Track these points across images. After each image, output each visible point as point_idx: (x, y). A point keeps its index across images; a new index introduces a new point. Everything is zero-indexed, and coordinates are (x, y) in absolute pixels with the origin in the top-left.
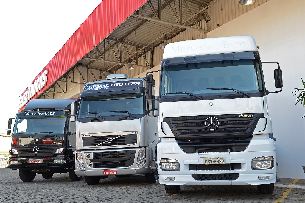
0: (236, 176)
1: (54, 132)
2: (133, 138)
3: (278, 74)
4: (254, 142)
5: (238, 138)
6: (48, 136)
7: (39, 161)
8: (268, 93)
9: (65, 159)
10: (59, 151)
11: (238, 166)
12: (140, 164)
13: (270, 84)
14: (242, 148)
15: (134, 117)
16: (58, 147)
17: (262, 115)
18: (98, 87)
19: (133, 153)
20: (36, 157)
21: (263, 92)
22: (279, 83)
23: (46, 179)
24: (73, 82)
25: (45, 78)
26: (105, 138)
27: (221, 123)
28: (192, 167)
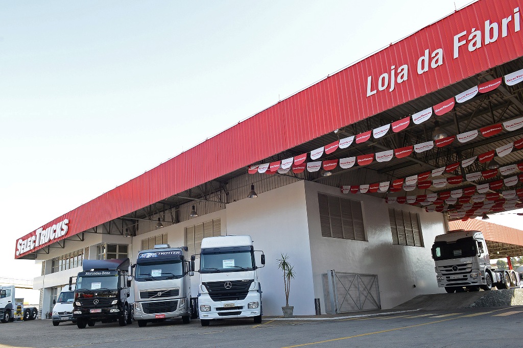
0: (240, 313)
1: (110, 288)
2: (176, 292)
3: (263, 257)
4: (249, 295)
5: (241, 293)
6: (106, 291)
7: (99, 311)
8: (257, 268)
9: (119, 308)
10: (115, 302)
11: (241, 308)
12: (181, 310)
13: (258, 262)
14: (243, 298)
15: (177, 277)
16: (113, 299)
17: (253, 281)
18: (149, 255)
19: (176, 302)
20: (96, 307)
21: (254, 268)
22: (263, 262)
23: (104, 324)
24: (96, 232)
25: (65, 228)
26: (156, 292)
27: (233, 285)
28: (218, 309)
